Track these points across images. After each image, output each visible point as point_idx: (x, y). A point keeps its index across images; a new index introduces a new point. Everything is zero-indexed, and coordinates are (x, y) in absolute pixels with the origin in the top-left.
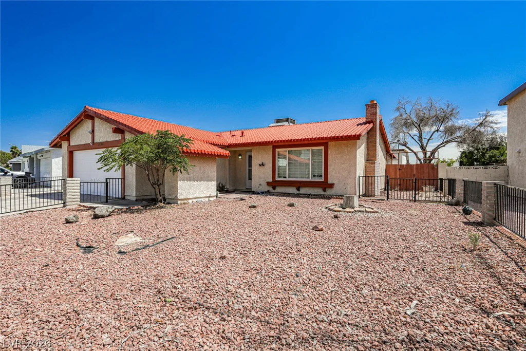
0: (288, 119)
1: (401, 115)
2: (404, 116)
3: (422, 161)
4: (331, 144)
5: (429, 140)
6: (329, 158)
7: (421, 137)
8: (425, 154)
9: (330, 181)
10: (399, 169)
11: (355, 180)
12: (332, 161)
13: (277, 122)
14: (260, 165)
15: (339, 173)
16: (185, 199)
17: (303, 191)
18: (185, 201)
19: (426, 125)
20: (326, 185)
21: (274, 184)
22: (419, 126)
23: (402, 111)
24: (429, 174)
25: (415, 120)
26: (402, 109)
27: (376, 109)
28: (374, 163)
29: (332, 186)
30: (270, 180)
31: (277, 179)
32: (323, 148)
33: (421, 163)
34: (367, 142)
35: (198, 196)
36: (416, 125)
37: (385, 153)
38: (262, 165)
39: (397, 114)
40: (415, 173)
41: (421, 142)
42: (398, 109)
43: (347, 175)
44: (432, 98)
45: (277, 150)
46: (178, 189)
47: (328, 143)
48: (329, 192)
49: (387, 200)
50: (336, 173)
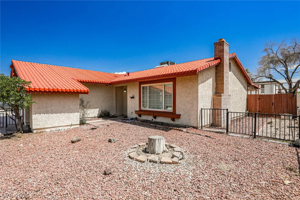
0: (168, 62)
1: (269, 55)
2: (271, 55)
3: (288, 91)
4: (178, 79)
5: (293, 73)
6: (176, 92)
7: (286, 72)
8: (290, 85)
9: (177, 113)
10: (259, 99)
11: (197, 112)
12: (179, 95)
13: (161, 65)
14: (131, 98)
15: (184, 106)
16: (41, 129)
17: (159, 119)
18: (42, 130)
19: (290, 61)
20: (174, 116)
21: (140, 113)
22: (285, 62)
23: (269, 51)
24: (287, 103)
25: (281, 57)
26: (269, 50)
27: (223, 46)
28: (221, 96)
29: (179, 116)
30: (138, 109)
31: (142, 108)
32: (172, 83)
33: (286, 92)
34: (216, 76)
35: (57, 125)
36: (282, 61)
37: (246, 85)
38: (133, 98)
39: (265, 54)
40: (273, 101)
41: (287, 75)
42: (266, 50)
43: (191, 107)
44: (296, 39)
45: (142, 86)
46: (33, 120)
47: (175, 78)
48: (177, 122)
49: (227, 133)
50: (182, 105)
